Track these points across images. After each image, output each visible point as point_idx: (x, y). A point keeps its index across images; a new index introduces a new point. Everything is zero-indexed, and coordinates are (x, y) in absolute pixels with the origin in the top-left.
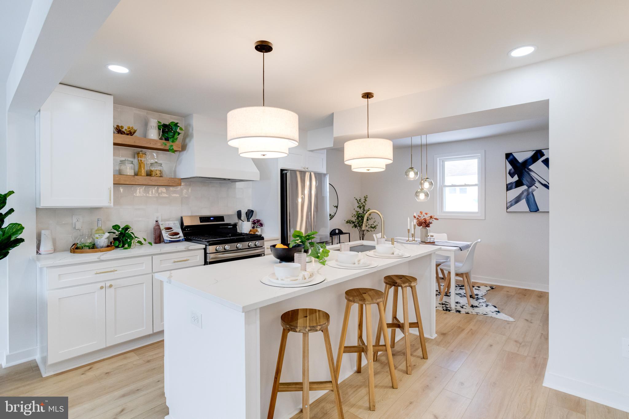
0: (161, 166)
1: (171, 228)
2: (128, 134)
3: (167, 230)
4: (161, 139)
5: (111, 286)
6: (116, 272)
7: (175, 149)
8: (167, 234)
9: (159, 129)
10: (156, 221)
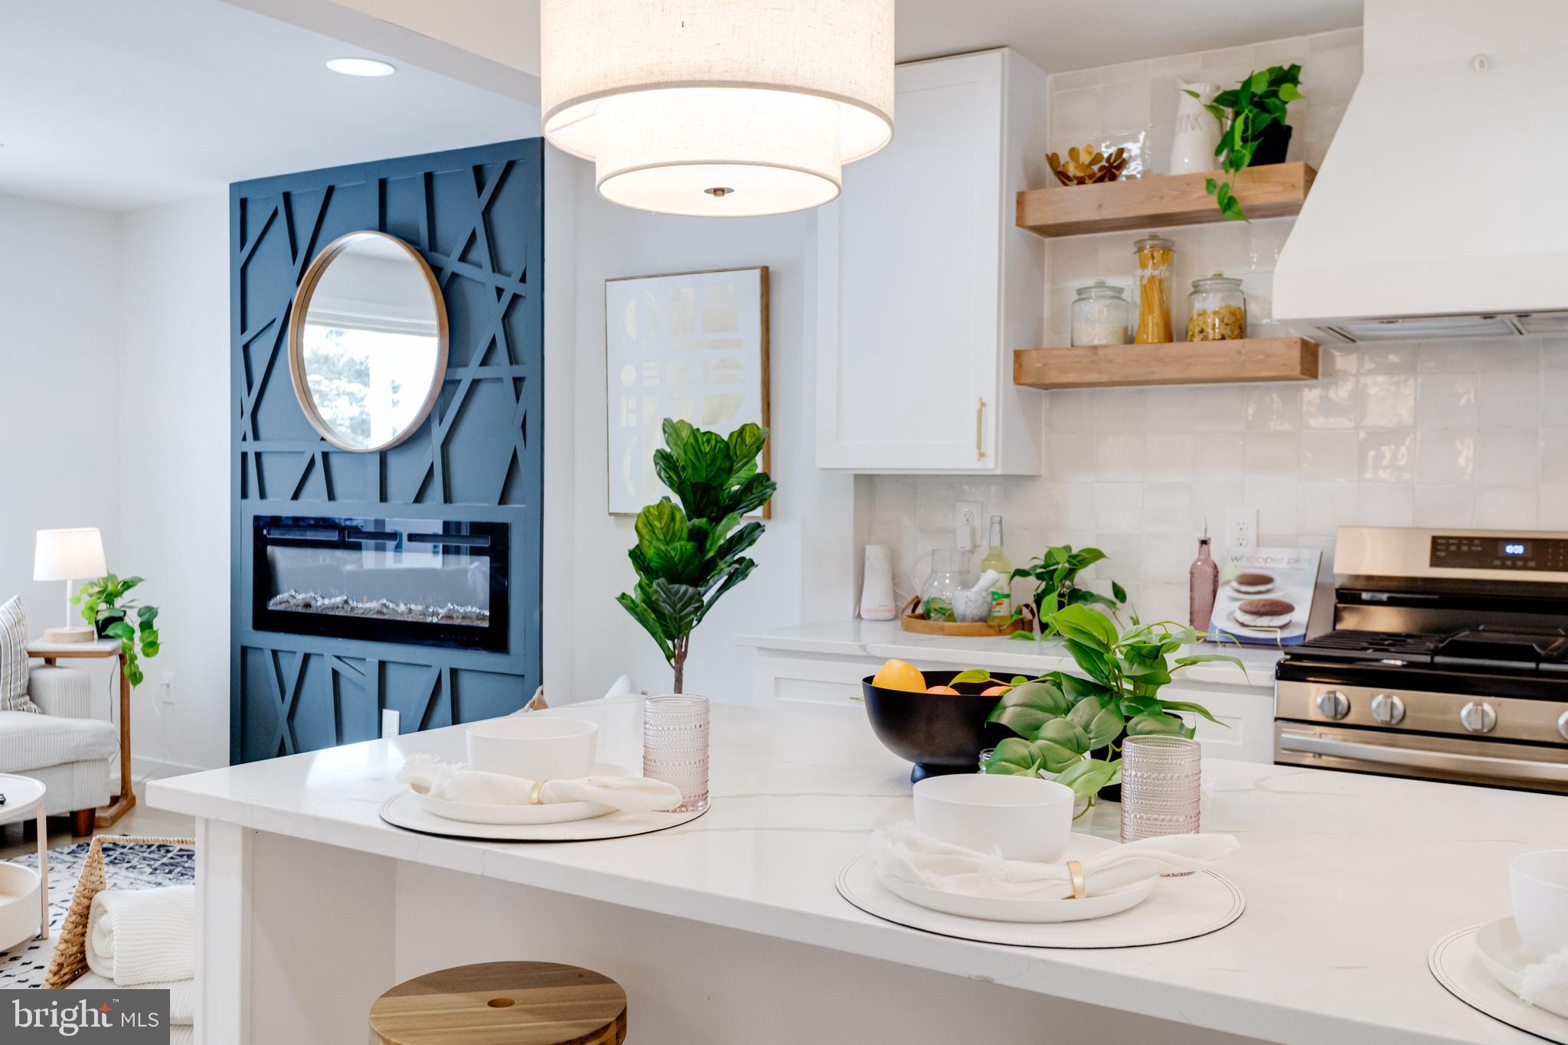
1: (1267, 580)
3: (1244, 588)
8: (1238, 603)
10: (1204, 542)
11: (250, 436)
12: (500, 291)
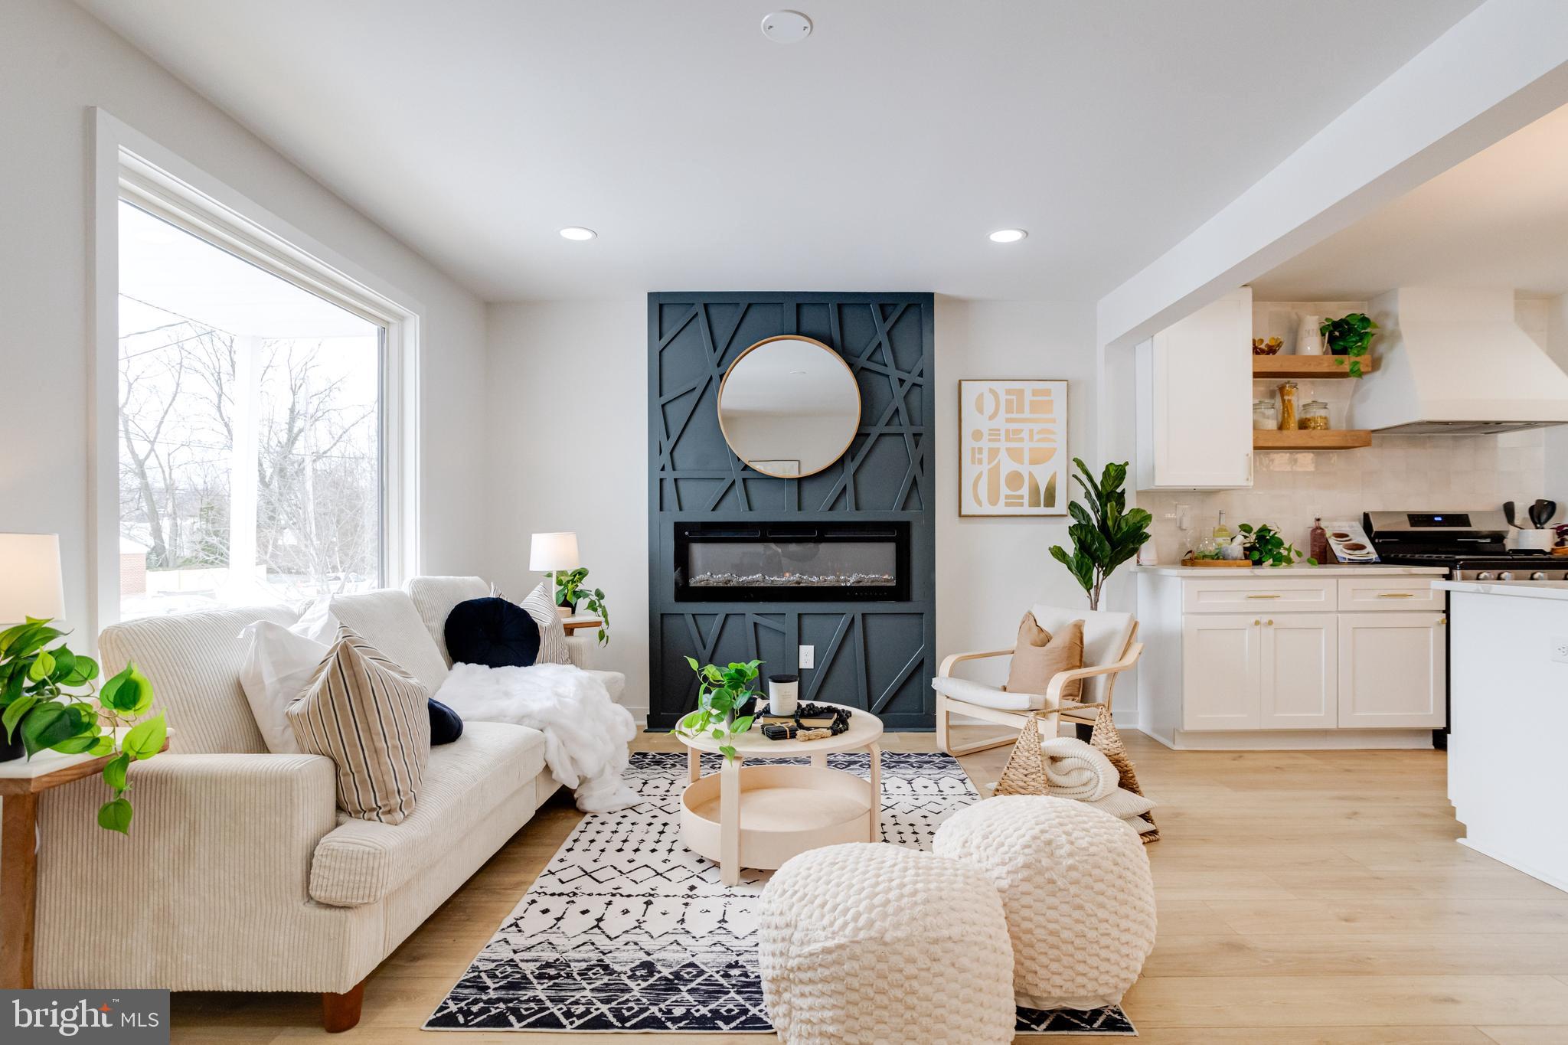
0: (1325, 408)
1: (1346, 536)
2: (1268, 354)
3: (1339, 539)
4: (1325, 353)
5: (1270, 623)
6: (1277, 600)
7: (1362, 370)
8: (1342, 546)
9: (1323, 335)
10: (1318, 520)
11: (668, 466)
12: (902, 381)
